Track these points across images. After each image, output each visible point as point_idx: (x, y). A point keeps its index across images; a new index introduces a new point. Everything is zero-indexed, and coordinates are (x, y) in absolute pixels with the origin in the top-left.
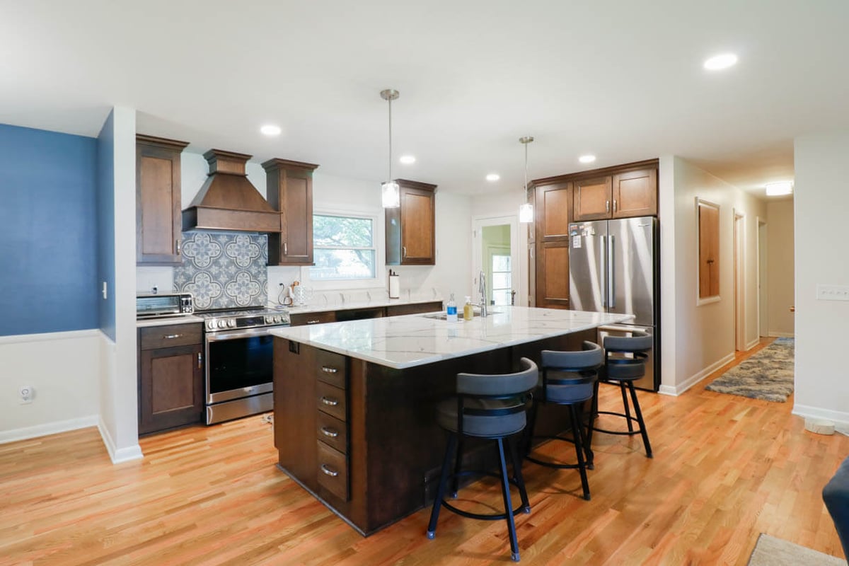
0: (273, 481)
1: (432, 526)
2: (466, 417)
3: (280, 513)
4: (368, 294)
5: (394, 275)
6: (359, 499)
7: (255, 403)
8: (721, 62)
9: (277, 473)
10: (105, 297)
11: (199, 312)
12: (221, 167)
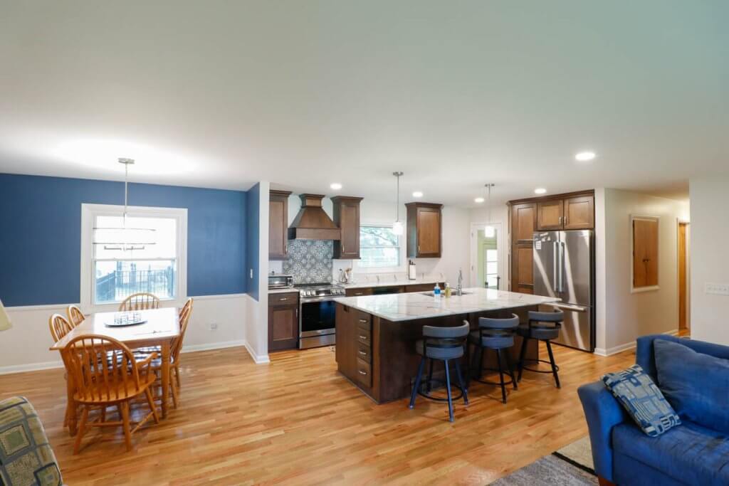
0: (335, 378)
1: (411, 403)
2: (428, 348)
3: (338, 391)
4: (395, 276)
5: (412, 264)
6: (376, 389)
7: (323, 340)
8: (585, 156)
9: (337, 375)
10: (251, 277)
11: (296, 286)
12: (309, 203)
